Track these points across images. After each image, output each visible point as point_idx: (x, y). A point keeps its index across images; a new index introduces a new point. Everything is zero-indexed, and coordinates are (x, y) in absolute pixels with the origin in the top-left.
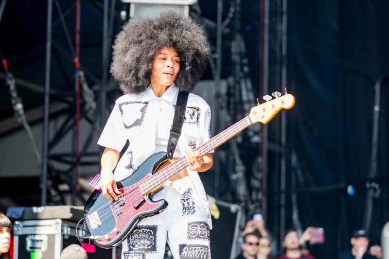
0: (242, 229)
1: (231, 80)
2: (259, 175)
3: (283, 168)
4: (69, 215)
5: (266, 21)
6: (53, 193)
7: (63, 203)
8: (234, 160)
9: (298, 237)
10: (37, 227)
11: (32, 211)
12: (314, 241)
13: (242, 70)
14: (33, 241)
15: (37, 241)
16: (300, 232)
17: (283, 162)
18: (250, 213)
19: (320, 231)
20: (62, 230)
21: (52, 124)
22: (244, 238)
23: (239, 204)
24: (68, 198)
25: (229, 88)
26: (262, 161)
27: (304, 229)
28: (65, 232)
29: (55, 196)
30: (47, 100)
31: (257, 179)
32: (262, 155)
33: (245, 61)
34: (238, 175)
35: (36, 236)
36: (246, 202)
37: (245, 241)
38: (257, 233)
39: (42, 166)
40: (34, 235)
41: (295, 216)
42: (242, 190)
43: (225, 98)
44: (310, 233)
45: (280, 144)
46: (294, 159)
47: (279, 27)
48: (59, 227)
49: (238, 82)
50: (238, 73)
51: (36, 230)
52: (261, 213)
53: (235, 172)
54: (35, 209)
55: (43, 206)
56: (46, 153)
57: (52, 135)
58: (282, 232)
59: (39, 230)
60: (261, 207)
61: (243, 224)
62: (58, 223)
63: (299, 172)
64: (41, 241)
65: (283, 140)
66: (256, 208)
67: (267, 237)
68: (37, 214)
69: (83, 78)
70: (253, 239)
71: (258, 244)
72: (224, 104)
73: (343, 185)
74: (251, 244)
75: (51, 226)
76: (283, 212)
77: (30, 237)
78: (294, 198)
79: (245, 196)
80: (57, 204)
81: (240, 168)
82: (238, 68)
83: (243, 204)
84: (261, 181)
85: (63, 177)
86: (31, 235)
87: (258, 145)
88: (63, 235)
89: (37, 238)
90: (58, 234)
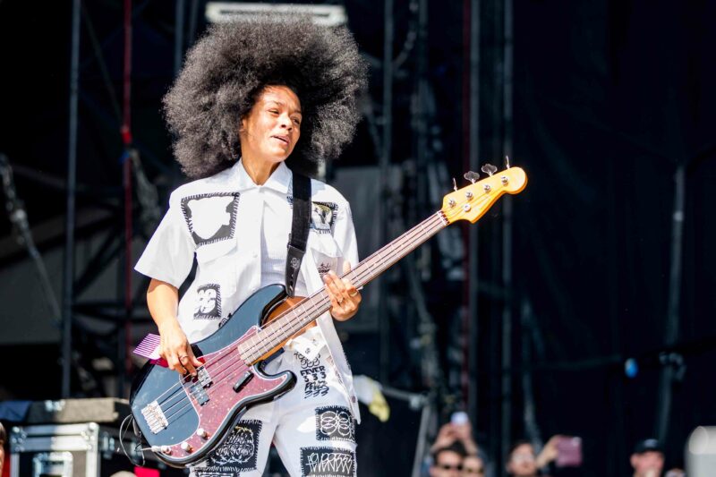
0: (431, 440)
1: (410, 166)
2: (462, 341)
3: (507, 328)
4: (111, 416)
5: (475, 56)
6: (83, 374)
7: (100, 393)
8: (416, 313)
9: (536, 454)
10: (53, 439)
11: (44, 407)
12: (563, 460)
13: (430, 146)
14: (47, 464)
15: (54, 463)
16: (538, 445)
17: (507, 316)
18: (446, 410)
19: (575, 443)
20: (100, 444)
21: (81, 248)
22: (435, 456)
23: (425, 394)
24: (111, 384)
25: (406, 180)
26: (467, 314)
27: (545, 440)
28: (105, 446)
29: (87, 381)
30: (71, 202)
31: (458, 348)
32: (466, 304)
33: (436, 130)
34: (424, 340)
35: (52, 454)
36: (439, 390)
37: (436, 462)
38: (458, 447)
39: (62, 326)
40: (49, 452)
41: (529, 416)
42: (430, 368)
43: (400, 198)
44: (557, 447)
45: (500, 282)
46: (527, 310)
47: (498, 67)
48: (94, 438)
49: (423, 170)
50: (424, 153)
51: (51, 443)
52: (466, 411)
53: (418, 335)
54: (49, 405)
55: (65, 398)
56: (69, 302)
57: (80, 268)
58: (506, 447)
59: (59, 443)
60: (465, 399)
61: (432, 431)
62: (91, 431)
63: (536, 335)
64: (61, 463)
65: (507, 274)
66: (457, 400)
67: (477, 455)
68: (53, 413)
69: (137, 163)
70: (450, 458)
71: (460, 468)
72: (397, 210)
73: (616, 358)
74: (447, 467)
75: (79, 435)
76: (506, 407)
77: (41, 456)
78: (526, 382)
79: (437, 379)
80: (90, 394)
81: (427, 328)
82: (422, 143)
83: (433, 394)
84: (466, 352)
85: (101, 345)
86: (42, 452)
87: (461, 285)
88: (101, 453)
89: (53, 457)
90: (92, 451)
